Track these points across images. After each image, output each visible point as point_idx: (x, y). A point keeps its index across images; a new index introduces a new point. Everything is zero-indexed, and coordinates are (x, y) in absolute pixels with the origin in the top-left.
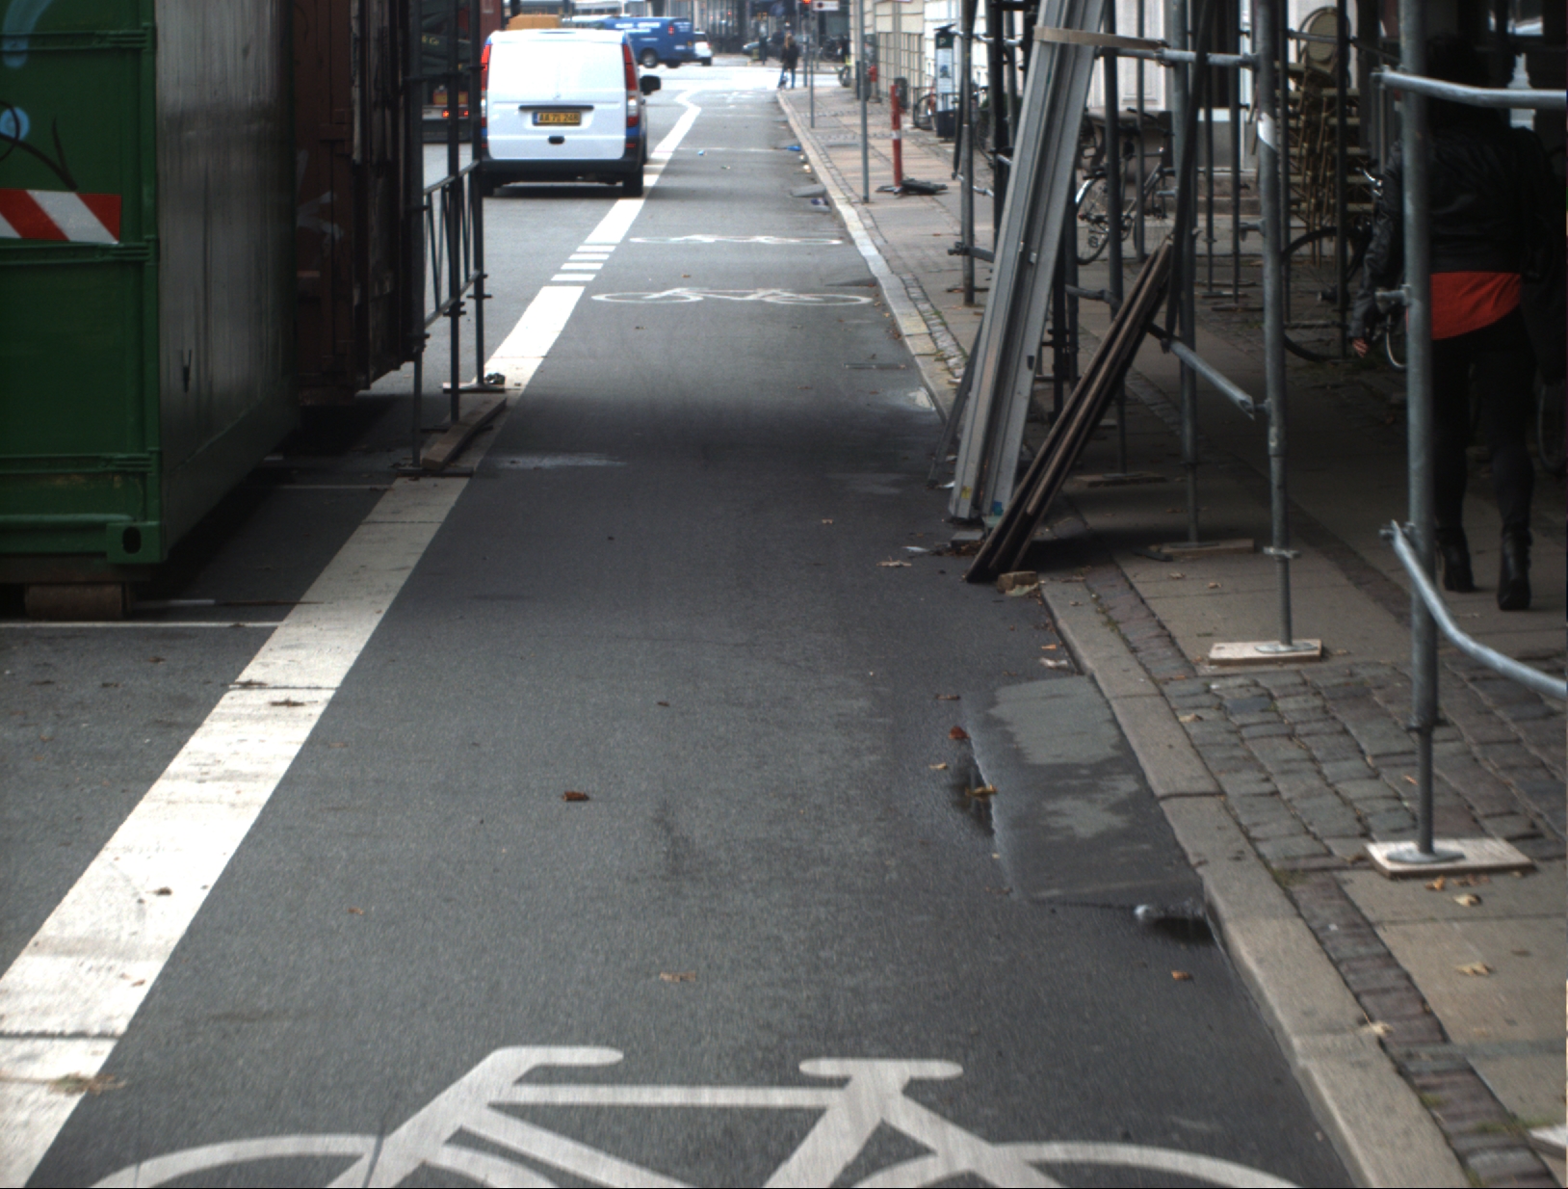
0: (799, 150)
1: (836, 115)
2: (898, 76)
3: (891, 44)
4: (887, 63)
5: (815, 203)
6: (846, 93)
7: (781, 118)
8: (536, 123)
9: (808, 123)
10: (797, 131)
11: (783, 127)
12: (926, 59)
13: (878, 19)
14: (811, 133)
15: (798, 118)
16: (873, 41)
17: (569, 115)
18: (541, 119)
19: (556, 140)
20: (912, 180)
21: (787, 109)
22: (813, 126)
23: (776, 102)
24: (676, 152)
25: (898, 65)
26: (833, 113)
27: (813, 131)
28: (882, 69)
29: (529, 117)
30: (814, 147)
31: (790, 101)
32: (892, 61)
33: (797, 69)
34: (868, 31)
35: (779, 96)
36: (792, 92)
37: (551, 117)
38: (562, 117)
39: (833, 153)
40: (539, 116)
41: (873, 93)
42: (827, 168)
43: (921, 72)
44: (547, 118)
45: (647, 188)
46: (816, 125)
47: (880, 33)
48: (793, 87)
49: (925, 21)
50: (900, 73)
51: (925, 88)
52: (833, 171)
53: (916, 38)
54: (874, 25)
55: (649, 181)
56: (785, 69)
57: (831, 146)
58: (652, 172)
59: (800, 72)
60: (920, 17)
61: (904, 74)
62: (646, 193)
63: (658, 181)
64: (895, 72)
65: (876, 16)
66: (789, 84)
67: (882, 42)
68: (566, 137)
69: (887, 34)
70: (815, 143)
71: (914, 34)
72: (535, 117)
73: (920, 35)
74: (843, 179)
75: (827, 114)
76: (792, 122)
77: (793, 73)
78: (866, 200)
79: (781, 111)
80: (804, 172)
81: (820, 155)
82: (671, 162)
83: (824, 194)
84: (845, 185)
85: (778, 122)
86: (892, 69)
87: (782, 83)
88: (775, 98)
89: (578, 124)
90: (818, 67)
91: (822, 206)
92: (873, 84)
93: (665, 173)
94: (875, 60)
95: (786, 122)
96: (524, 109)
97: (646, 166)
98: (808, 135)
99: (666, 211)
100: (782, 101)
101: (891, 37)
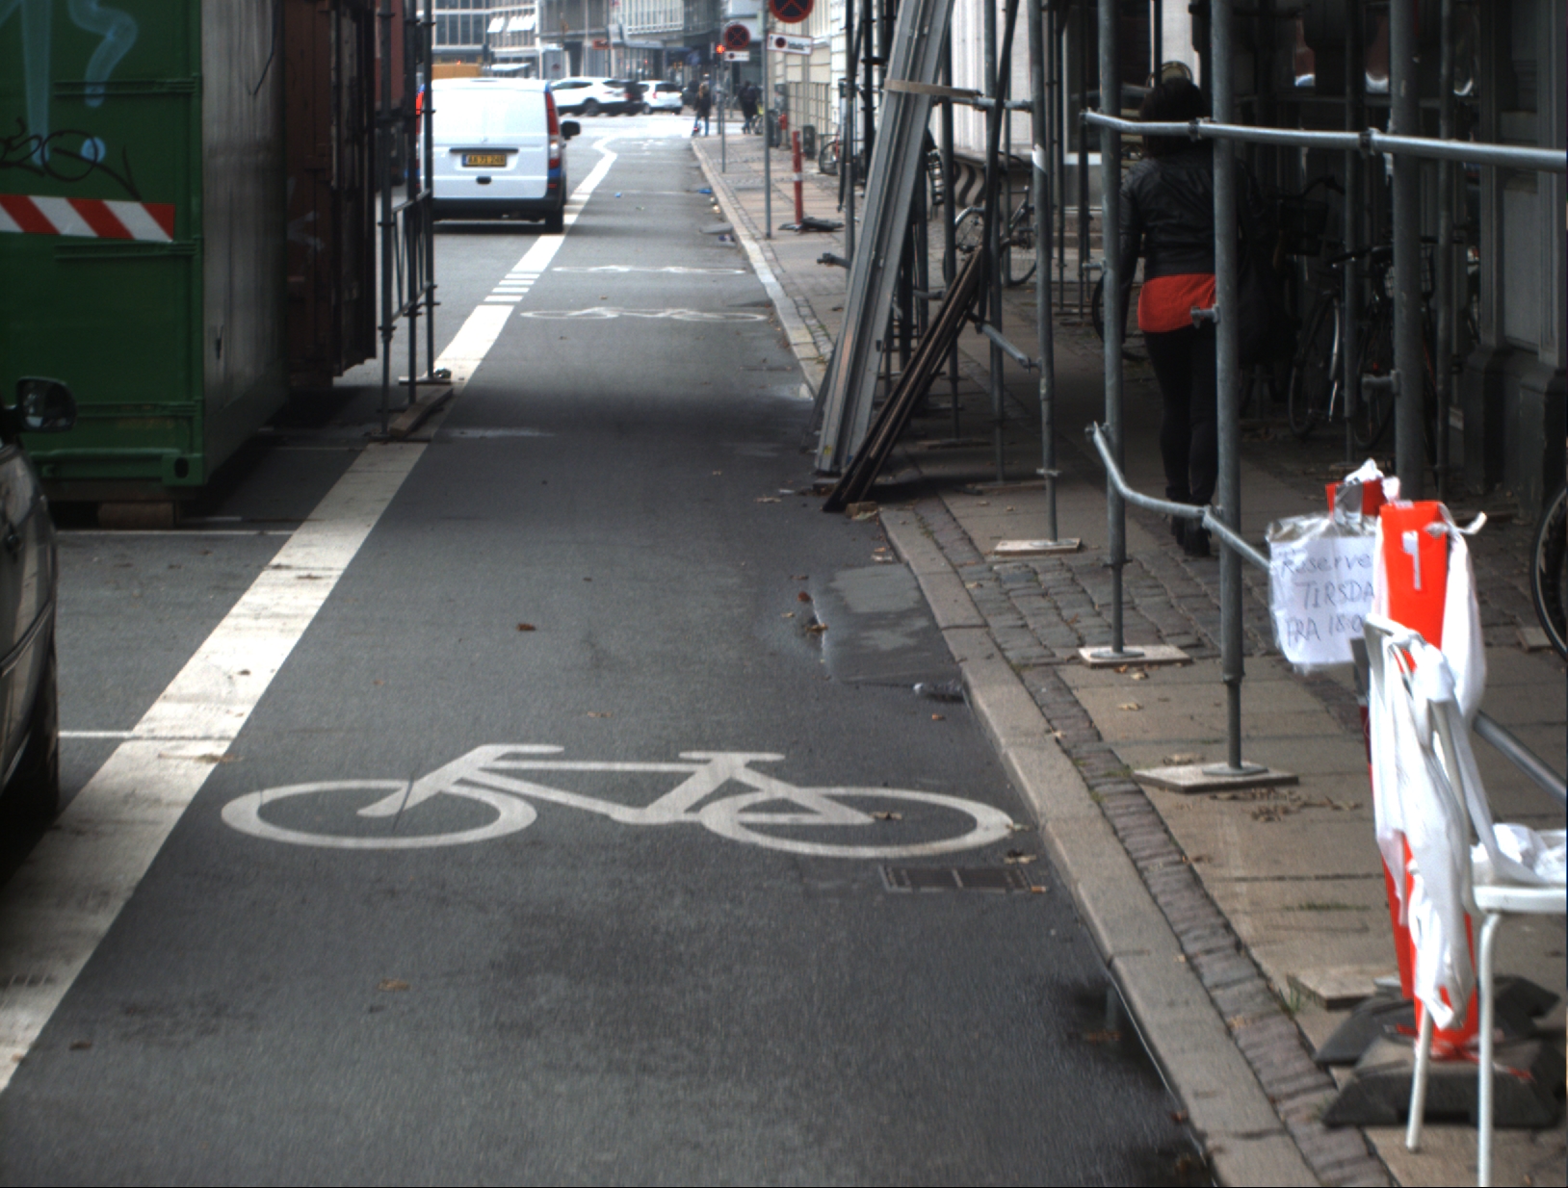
0: (710, 192)
1: (746, 161)
2: (806, 124)
3: (801, 94)
4: (797, 111)
5: (723, 239)
6: (758, 140)
7: (695, 164)
8: (465, 165)
9: (720, 168)
10: (709, 176)
11: (696, 173)
12: (832, 108)
13: (789, 70)
14: (722, 178)
15: (711, 163)
16: (784, 90)
17: (496, 157)
18: (470, 160)
19: (484, 181)
20: (811, 218)
21: (700, 155)
22: (724, 171)
23: (690, 149)
24: (594, 194)
25: (807, 114)
26: (744, 159)
27: (724, 175)
28: (793, 118)
29: (458, 160)
30: (723, 189)
31: (703, 147)
32: (801, 108)
33: (711, 118)
34: (780, 81)
35: (693, 143)
36: (706, 139)
37: (479, 160)
38: (489, 159)
39: (741, 196)
40: (468, 158)
41: (784, 141)
42: (735, 208)
43: (828, 120)
44: (476, 160)
45: (568, 225)
46: (727, 170)
47: (791, 83)
48: (707, 134)
49: (832, 71)
50: (808, 120)
51: (832, 135)
52: (741, 212)
53: (823, 87)
54: (784, 75)
55: (569, 219)
56: (699, 117)
57: (740, 190)
58: (571, 212)
59: (714, 121)
60: (826, 68)
61: (812, 122)
62: (567, 230)
63: (578, 220)
64: (804, 119)
65: (786, 66)
66: (703, 132)
67: (792, 91)
68: (493, 178)
69: (797, 83)
70: (725, 186)
71: (822, 84)
72: (464, 159)
73: (827, 85)
74: (750, 219)
75: (738, 160)
76: (705, 167)
77: (707, 121)
78: (769, 236)
79: (694, 158)
80: (714, 213)
81: (728, 198)
82: (589, 203)
83: (731, 232)
84: (750, 223)
85: (691, 168)
86: (801, 117)
87: (696, 131)
88: (690, 145)
89: (504, 165)
90: (731, 116)
91: (728, 242)
92: (784, 132)
93: (583, 213)
94: (786, 108)
95: (699, 168)
96: (454, 151)
97: (566, 207)
98: (719, 179)
99: (585, 246)
100: (695, 148)
101: (801, 86)
